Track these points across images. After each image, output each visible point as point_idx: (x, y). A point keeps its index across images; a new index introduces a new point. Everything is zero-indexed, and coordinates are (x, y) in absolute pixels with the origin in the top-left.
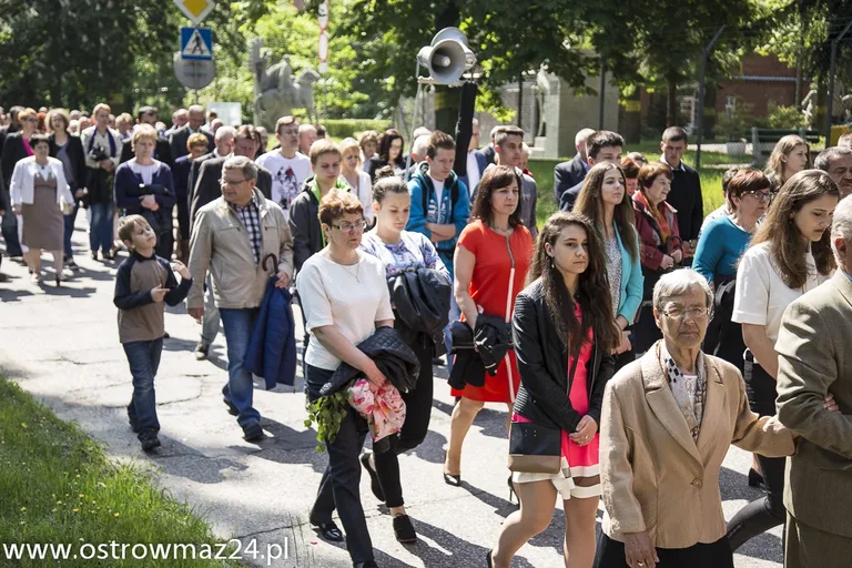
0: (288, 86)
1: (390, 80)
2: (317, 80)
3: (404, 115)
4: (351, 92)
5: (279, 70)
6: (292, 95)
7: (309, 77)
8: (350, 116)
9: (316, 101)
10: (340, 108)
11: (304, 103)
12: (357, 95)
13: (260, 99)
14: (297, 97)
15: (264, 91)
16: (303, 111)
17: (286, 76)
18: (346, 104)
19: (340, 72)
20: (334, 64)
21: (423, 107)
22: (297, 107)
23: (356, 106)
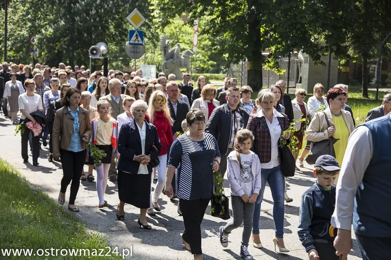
0: (178, 57)
1: (227, 55)
2: (192, 55)
3: (233, 72)
4: (208, 61)
5: (174, 50)
6: (180, 62)
7: (188, 53)
8: (207, 72)
9: (192, 64)
10: (203, 68)
11: (186, 66)
12: (211, 62)
13: (165, 63)
14: (183, 63)
15: (167, 60)
16: (185, 69)
17: (178, 53)
18: (205, 67)
19: (203, 51)
20: (201, 48)
21: (242, 68)
22: (183, 68)
23: (210, 67)
